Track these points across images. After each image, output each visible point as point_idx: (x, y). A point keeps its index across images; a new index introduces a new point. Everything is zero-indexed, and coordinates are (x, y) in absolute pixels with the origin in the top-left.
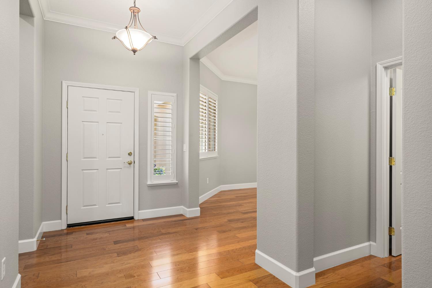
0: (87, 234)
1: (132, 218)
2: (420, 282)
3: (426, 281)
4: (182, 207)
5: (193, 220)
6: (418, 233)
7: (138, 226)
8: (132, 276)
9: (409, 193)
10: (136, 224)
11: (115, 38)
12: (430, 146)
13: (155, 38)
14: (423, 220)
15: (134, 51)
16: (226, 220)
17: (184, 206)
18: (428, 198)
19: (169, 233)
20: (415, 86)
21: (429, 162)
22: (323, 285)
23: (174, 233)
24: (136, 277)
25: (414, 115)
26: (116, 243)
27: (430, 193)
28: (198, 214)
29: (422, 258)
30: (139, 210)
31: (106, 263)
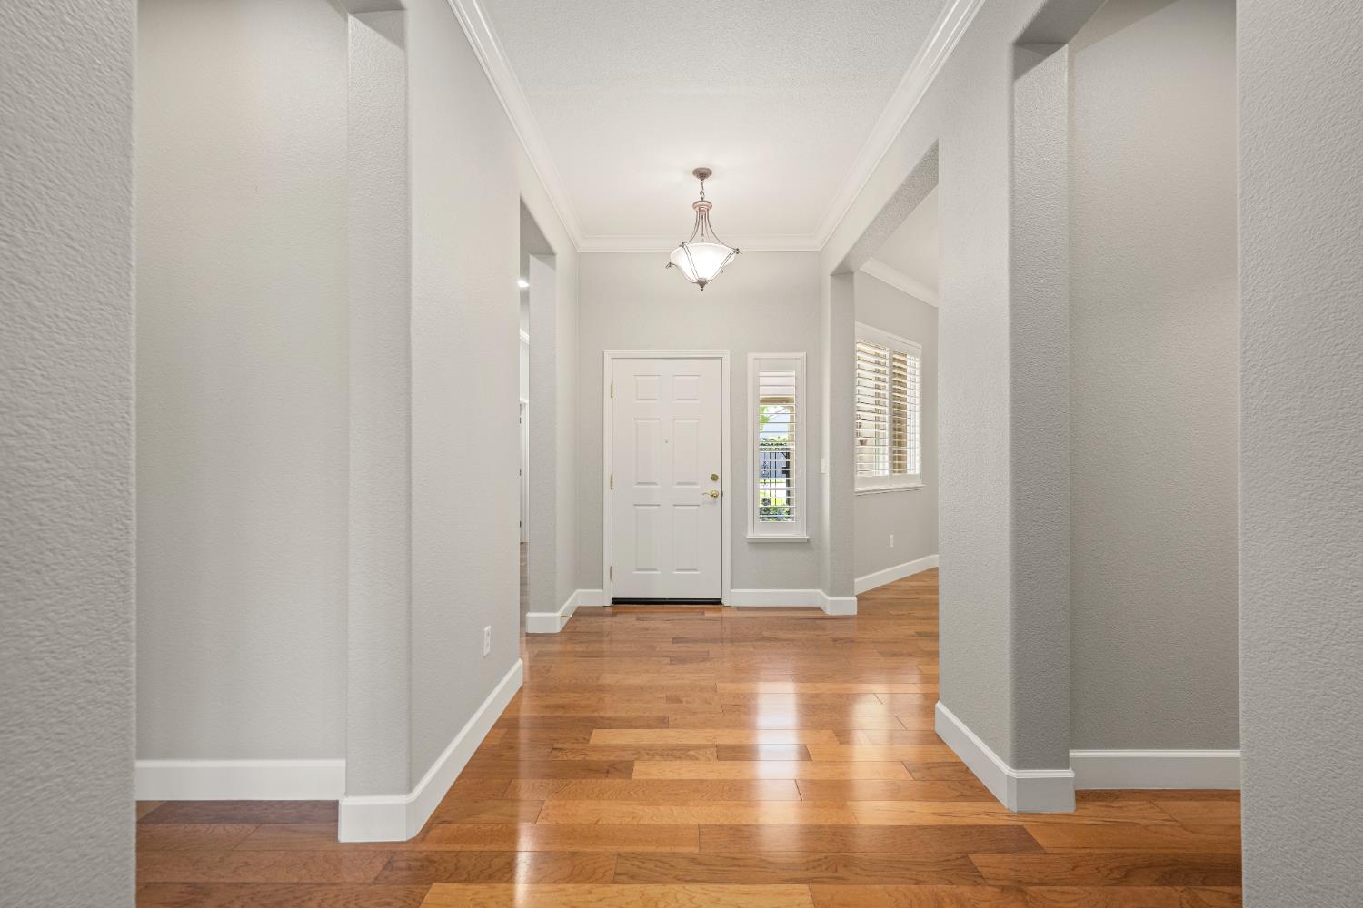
0: (638, 619)
1: (718, 602)
2: (1286, 848)
3: (1301, 849)
4: (819, 591)
5: (836, 623)
6: (1280, 708)
7: (731, 618)
8: (678, 701)
9: (1255, 593)
10: (725, 614)
11: (670, 264)
12: (1311, 461)
13: (737, 251)
14: (1293, 674)
15: (702, 284)
16: (912, 632)
17: (824, 589)
18: (1305, 611)
19: (776, 639)
20: (1269, 292)
21: (1308, 508)
22: (1095, 820)
23: (785, 640)
24: (684, 704)
25: (1267, 372)
26: (676, 640)
27: (1310, 596)
28: (853, 611)
29: (1291, 780)
30: (732, 588)
31: (647, 671)
